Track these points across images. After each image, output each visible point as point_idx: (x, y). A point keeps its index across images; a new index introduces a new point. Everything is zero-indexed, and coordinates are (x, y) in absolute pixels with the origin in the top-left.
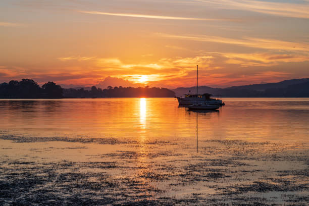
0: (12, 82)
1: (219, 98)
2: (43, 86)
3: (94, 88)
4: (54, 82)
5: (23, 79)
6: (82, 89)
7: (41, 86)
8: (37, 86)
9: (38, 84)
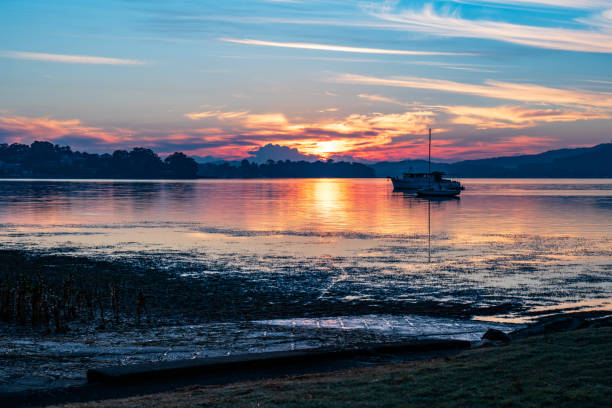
0: (117, 153)
1: (455, 180)
2: (167, 159)
3: (245, 162)
4: (184, 153)
5: (135, 149)
6: (226, 164)
7: (163, 160)
8: (157, 159)
9: (159, 155)
